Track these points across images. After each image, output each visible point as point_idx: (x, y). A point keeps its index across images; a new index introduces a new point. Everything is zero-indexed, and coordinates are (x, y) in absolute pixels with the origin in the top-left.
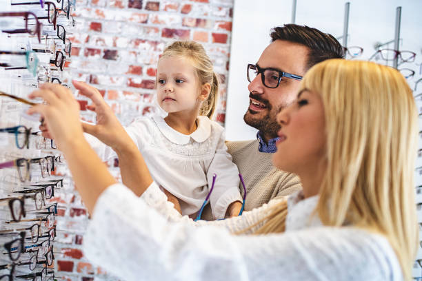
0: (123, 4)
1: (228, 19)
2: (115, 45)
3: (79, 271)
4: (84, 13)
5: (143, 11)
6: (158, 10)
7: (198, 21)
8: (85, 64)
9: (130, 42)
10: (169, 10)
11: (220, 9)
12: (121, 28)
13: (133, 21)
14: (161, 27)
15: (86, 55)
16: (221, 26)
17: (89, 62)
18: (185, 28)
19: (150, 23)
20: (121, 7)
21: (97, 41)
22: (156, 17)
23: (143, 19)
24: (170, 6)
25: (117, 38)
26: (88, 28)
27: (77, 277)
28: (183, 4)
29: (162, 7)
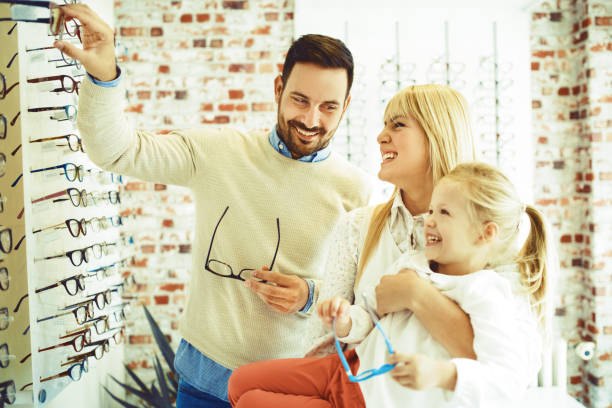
0: (188, 45)
2: (184, 84)
3: (175, 303)
4: (151, 57)
5: (208, 49)
6: (222, 47)
7: (262, 54)
8: (157, 106)
9: (199, 81)
10: (233, 45)
11: (282, 39)
12: (188, 68)
13: (200, 60)
14: (228, 63)
15: (158, 97)
17: (162, 104)
18: (250, 62)
19: (216, 61)
20: (187, 48)
21: (167, 83)
22: (221, 54)
23: (209, 57)
24: (234, 42)
25: (185, 78)
26: (157, 71)
27: (174, 308)
28: (245, 39)
29: (225, 43)
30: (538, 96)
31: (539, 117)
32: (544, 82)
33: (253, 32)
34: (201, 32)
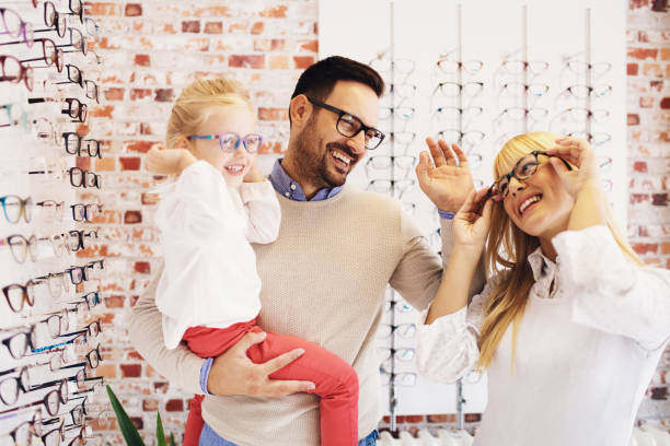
0: (175, 28)
1: (312, 37)
2: (169, 82)
3: (148, 375)
4: (125, 44)
5: (202, 35)
6: (221, 32)
7: (274, 43)
8: (132, 110)
9: (189, 76)
10: (235, 31)
11: (301, 24)
12: (174, 59)
13: (191, 49)
14: (227, 54)
15: (133, 98)
16: (304, 47)
17: (138, 107)
18: (258, 53)
19: (212, 51)
20: (174, 32)
21: (145, 79)
22: (220, 42)
23: (202, 45)
24: (236, 26)
25: (171, 73)
26: (132, 62)
27: (148, 382)
28: (252, 22)
29: (226, 27)
30: (635, 109)
31: (636, 136)
32: (644, 90)
33: (262, 15)
34: (192, 12)
